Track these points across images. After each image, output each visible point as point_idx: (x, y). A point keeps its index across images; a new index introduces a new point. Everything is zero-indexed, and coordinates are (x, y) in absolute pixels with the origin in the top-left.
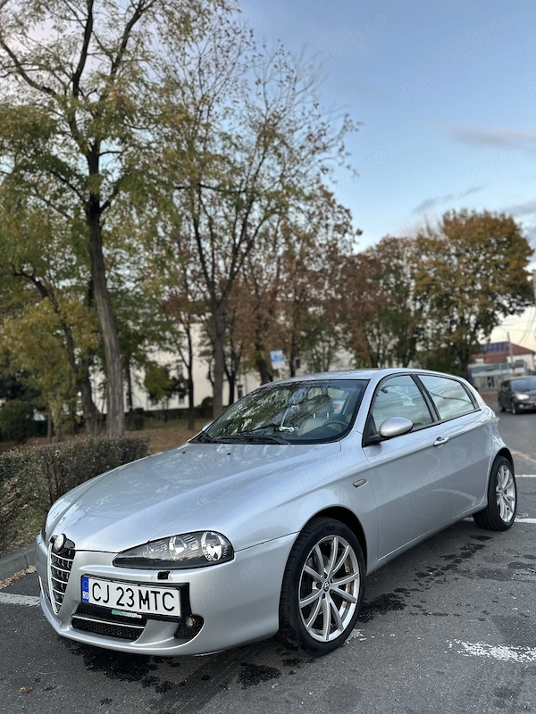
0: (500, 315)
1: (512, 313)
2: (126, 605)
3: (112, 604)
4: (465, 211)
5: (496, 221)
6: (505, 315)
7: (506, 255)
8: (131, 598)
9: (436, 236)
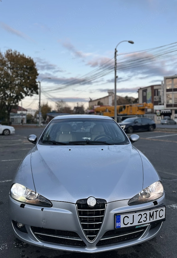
0: (24, 95)
1: (28, 95)
2: (143, 222)
3: (136, 223)
4: (16, 52)
5: (27, 59)
6: (26, 96)
7: (29, 73)
8: (146, 217)
9: (3, 58)
